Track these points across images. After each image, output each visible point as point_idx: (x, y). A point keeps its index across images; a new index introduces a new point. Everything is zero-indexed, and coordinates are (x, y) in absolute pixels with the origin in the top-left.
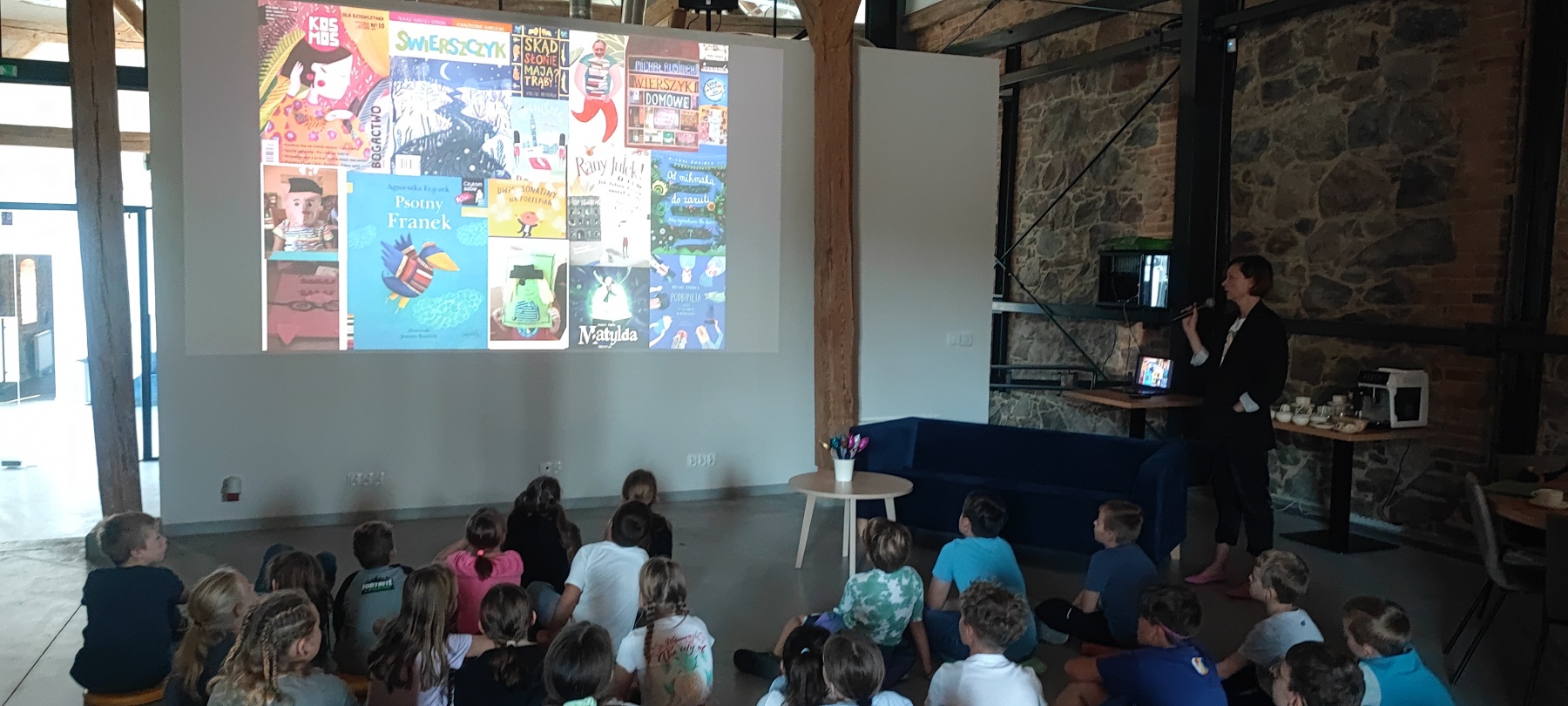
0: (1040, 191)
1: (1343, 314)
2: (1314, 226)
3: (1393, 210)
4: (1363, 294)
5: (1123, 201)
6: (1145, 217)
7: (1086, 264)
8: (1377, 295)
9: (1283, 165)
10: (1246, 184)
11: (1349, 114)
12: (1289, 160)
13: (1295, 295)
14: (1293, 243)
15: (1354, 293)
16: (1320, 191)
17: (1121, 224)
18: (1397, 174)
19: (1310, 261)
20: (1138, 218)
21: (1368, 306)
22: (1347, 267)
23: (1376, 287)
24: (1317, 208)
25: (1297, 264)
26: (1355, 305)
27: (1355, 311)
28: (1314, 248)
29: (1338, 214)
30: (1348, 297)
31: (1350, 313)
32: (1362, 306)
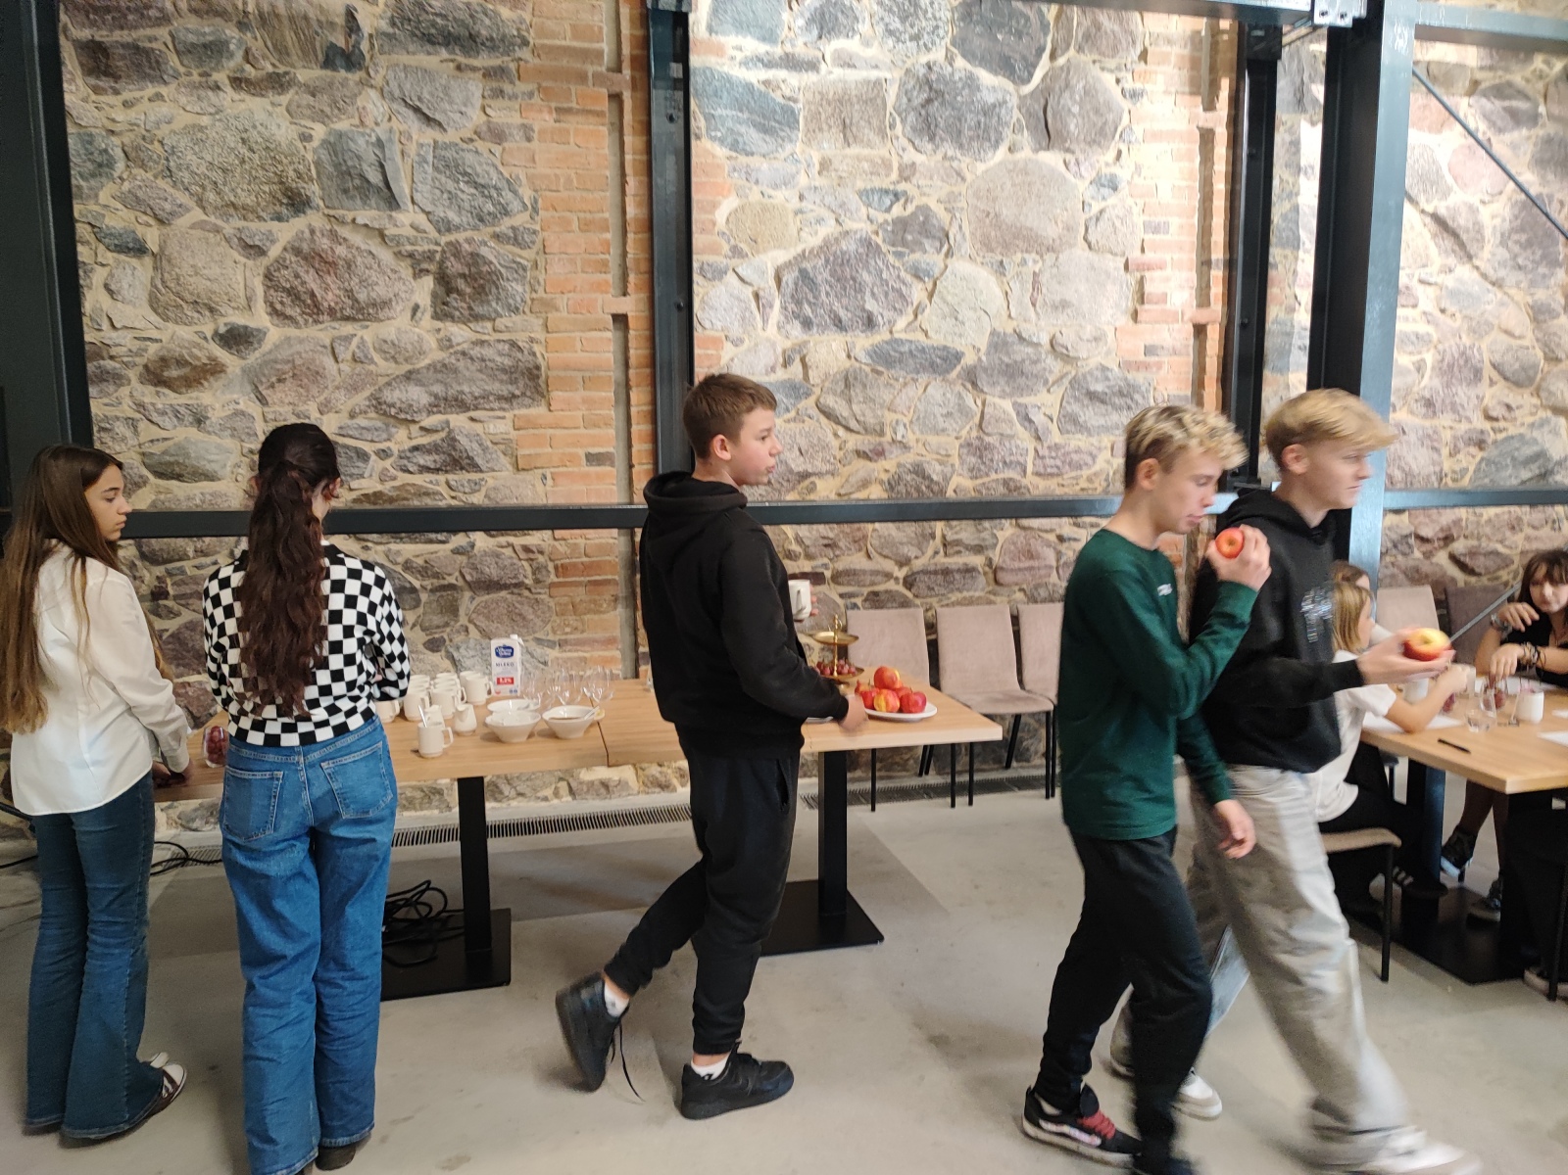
1: (354, 495)
2: (260, 342)
3: (426, 320)
4: (392, 459)
8: (423, 459)
9: (165, 217)
11: (316, 143)
13: (235, 464)
14: (214, 369)
15: (373, 457)
16: (271, 278)
18: (425, 266)
19: (262, 400)
21: (403, 478)
22: (352, 415)
23: (416, 448)
24: (260, 306)
25: (233, 406)
26: (376, 477)
27: (379, 487)
28: (274, 379)
29: (316, 322)
30: (360, 464)
31: (370, 491)
32: (394, 478)
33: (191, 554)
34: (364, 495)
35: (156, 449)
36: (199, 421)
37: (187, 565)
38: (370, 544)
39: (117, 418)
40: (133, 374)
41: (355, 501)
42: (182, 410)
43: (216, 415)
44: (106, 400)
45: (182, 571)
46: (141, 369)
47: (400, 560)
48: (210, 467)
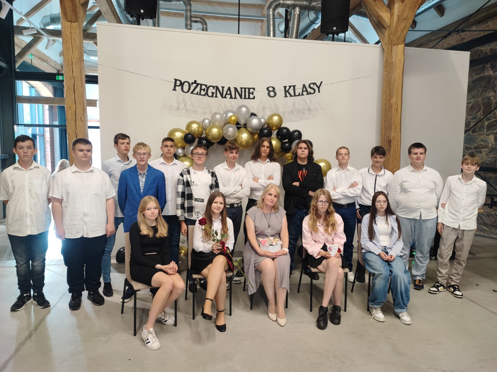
7: (492, 148)
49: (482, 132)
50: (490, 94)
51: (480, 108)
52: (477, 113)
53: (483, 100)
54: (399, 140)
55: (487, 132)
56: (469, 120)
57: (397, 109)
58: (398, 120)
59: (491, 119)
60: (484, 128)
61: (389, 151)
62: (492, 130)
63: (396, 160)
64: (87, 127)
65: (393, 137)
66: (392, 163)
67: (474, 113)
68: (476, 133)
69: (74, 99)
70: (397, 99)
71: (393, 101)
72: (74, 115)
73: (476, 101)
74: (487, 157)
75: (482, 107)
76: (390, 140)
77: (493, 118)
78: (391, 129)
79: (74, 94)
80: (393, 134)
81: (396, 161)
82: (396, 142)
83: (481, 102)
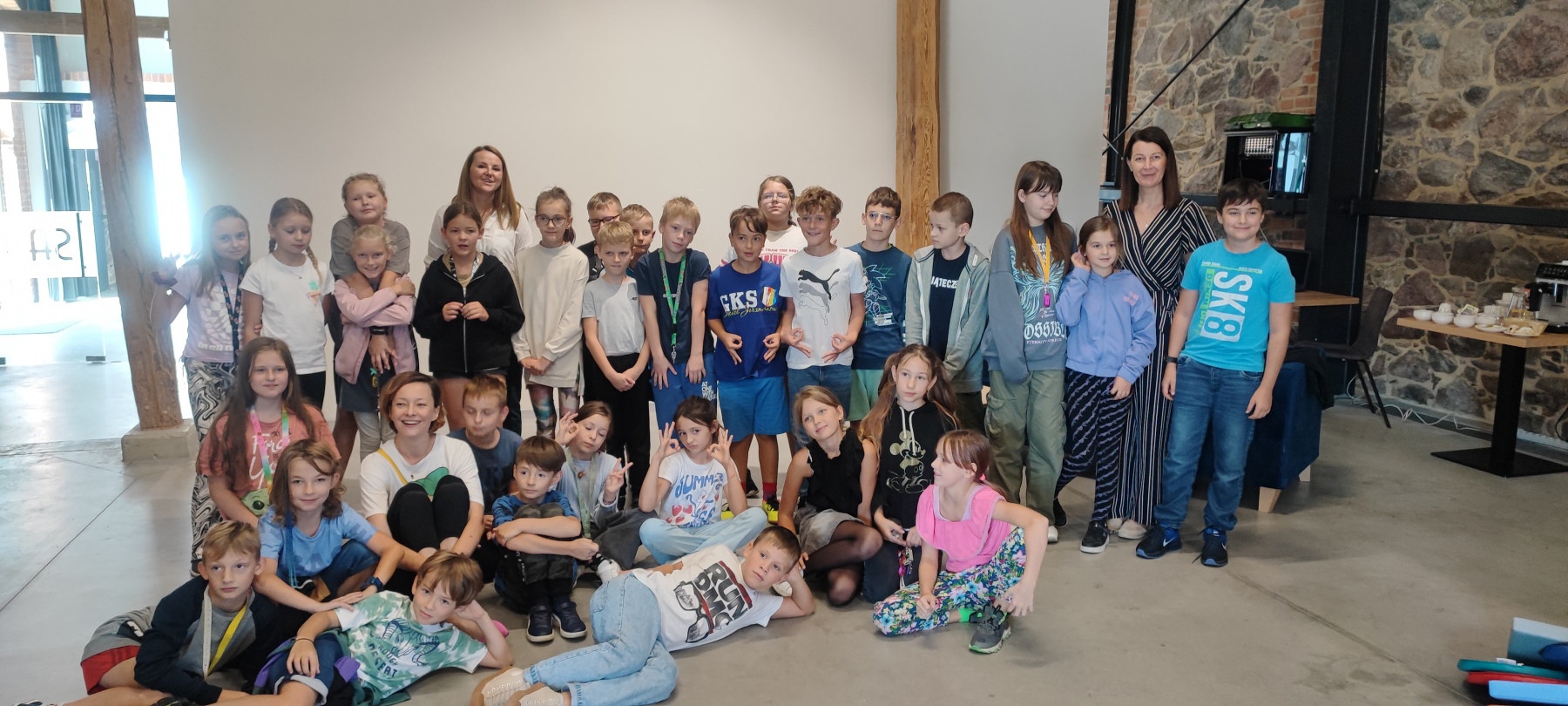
0: (1159, 65)
1: (1518, 199)
2: (1487, 95)
4: (1545, 174)
5: (1256, 73)
6: (1282, 89)
7: (1210, 146)
9: (1453, 23)
10: (1406, 47)
12: (1462, 17)
13: (1460, 177)
14: (1460, 115)
15: (1534, 173)
16: (1497, 54)
17: (1252, 99)
19: (1481, 135)
20: (1272, 91)
21: (1550, 188)
22: (1527, 142)
23: (1560, 167)
24: (1492, 72)
25: (1465, 139)
26: (1533, 187)
27: (1533, 194)
28: (1487, 120)
29: (1518, 80)
30: (1526, 178)
31: (1527, 196)
32: (1543, 188)
33: (1428, 231)
34: (1523, 199)
35: (1422, 166)
36: (1447, 148)
37: (1425, 237)
38: (1521, 234)
39: (1411, 147)
40: (1423, 121)
41: (1517, 203)
42: (1440, 142)
43: (1454, 146)
44: (1409, 137)
45: (1421, 240)
46: (1426, 118)
47: (1537, 246)
48: (1443, 177)
49: (1190, 106)
50: (1208, 7)
51: (1187, 44)
52: (1180, 57)
53: (1192, 21)
54: (936, 126)
55: (1199, 104)
56: (1165, 74)
57: (927, 52)
58: (930, 79)
59: (1209, 72)
60: (1194, 94)
61: (912, 153)
62: (1210, 101)
63: (928, 175)
64: (143, 99)
65: (920, 120)
66: (920, 183)
67: (1176, 54)
68: (1178, 106)
69: (106, 29)
70: (926, 26)
71: (919, 29)
72: (109, 69)
73: (1180, 24)
74: (1199, 170)
75: (1192, 40)
76: (913, 126)
77: (1213, 70)
78: (914, 99)
79: (105, 17)
80: (919, 113)
81: (928, 178)
82: (926, 132)
83: (1189, 27)
